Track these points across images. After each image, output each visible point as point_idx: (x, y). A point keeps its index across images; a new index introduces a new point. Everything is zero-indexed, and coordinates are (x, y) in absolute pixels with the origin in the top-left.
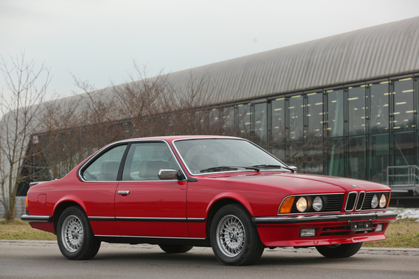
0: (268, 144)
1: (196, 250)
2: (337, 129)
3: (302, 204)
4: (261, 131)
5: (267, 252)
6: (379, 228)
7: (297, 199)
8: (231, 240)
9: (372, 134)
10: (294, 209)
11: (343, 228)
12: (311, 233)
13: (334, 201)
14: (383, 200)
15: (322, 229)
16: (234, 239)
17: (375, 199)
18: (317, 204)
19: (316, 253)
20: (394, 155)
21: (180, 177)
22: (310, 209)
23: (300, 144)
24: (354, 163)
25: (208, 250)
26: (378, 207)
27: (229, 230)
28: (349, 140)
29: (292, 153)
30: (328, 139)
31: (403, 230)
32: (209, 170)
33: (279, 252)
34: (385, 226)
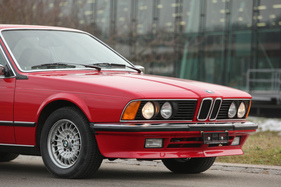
0: (111, 39)
1: (22, 159)
2: (191, 24)
3: (148, 111)
4: (104, 22)
5: (105, 164)
6: (236, 141)
7: (143, 104)
8: (64, 148)
9: (232, 31)
10: (139, 116)
11: (195, 140)
12: (158, 143)
13: (185, 108)
14: (242, 109)
15: (171, 140)
16: (68, 148)
17: (232, 108)
18: (166, 111)
19: (162, 167)
20: (256, 56)
21: (7, 73)
22: (157, 117)
23: (149, 39)
24: (210, 64)
25: (38, 160)
26: (236, 117)
27: (62, 136)
28: (205, 37)
29: (139, 50)
30: (180, 36)
31: (264, 144)
32: (42, 67)
33: (120, 164)
34: (243, 139)
